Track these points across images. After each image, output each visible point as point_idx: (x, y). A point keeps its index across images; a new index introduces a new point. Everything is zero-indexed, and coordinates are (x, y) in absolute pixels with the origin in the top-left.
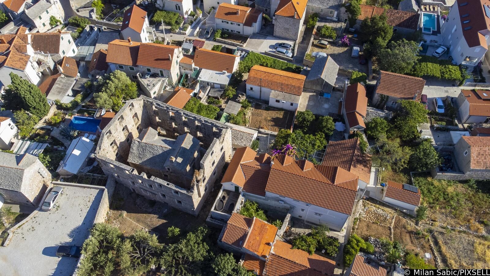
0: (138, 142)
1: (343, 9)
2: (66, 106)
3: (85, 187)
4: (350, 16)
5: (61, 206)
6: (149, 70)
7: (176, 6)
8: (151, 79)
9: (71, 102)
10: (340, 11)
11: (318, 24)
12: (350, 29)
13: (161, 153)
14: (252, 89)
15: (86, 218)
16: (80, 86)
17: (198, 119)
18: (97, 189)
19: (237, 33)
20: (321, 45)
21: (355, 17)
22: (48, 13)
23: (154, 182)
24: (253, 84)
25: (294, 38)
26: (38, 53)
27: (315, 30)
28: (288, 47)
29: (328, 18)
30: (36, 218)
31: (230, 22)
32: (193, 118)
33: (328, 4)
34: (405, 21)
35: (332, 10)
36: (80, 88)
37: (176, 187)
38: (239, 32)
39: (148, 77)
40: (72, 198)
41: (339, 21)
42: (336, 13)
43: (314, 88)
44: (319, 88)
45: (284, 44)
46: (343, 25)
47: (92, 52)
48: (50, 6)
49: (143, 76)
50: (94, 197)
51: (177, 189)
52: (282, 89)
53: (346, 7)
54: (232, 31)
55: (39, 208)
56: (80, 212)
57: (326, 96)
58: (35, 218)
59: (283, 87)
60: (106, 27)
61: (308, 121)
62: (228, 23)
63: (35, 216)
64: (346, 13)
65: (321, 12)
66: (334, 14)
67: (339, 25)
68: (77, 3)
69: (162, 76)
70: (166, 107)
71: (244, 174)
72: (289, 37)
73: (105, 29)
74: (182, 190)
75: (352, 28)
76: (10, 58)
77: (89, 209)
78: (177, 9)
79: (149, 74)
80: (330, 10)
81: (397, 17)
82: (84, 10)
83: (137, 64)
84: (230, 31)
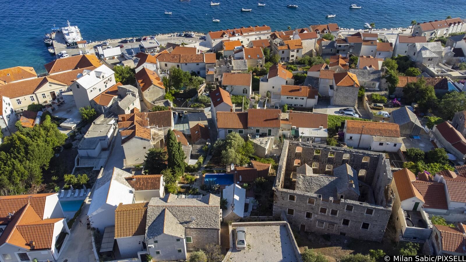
0: (303, 176)
1: (384, 80)
2: (194, 167)
3: (264, 225)
4: (390, 85)
5: (251, 245)
6: (258, 131)
7: (244, 90)
8: (261, 139)
9: (197, 163)
10: (381, 82)
11: (366, 94)
12: (391, 96)
13: (328, 183)
14: (351, 138)
15: (283, 252)
16: (197, 151)
17: (348, 152)
18: (278, 225)
19: (300, 106)
20: (377, 107)
21: (394, 86)
22: (133, 105)
23: (345, 203)
24: (353, 133)
25: (352, 104)
26: (154, 127)
27: (366, 98)
28: (352, 111)
29: (370, 89)
30: (233, 259)
31: (294, 98)
32: (342, 152)
33: (369, 78)
34: (436, 84)
35: (374, 82)
36: (198, 152)
37: (370, 205)
38: (302, 106)
39: (259, 137)
40: (258, 236)
41: (381, 90)
42: (377, 84)
43: (404, 133)
44: (408, 132)
45: (348, 109)
46: (387, 92)
47: (188, 128)
48: (136, 99)
49: (254, 137)
50: (279, 233)
51: (373, 207)
52: (381, 134)
53: (386, 78)
54: (295, 105)
55: (231, 249)
56: (274, 248)
57: (415, 138)
58: (231, 259)
59: (381, 132)
60: (187, 111)
61: (422, 155)
62: (292, 98)
63: (230, 257)
64: (387, 83)
65: (364, 85)
66: (376, 85)
67: (383, 93)
68: (150, 99)
69: (270, 135)
70: (313, 146)
71: (419, 191)
72: (347, 105)
73: (186, 112)
74: (377, 206)
75: (392, 95)
76: (137, 130)
77: (280, 243)
78: (244, 93)
79: (258, 134)
80: (373, 82)
81: (429, 82)
82: (160, 102)
83: (248, 126)
84: (293, 105)
